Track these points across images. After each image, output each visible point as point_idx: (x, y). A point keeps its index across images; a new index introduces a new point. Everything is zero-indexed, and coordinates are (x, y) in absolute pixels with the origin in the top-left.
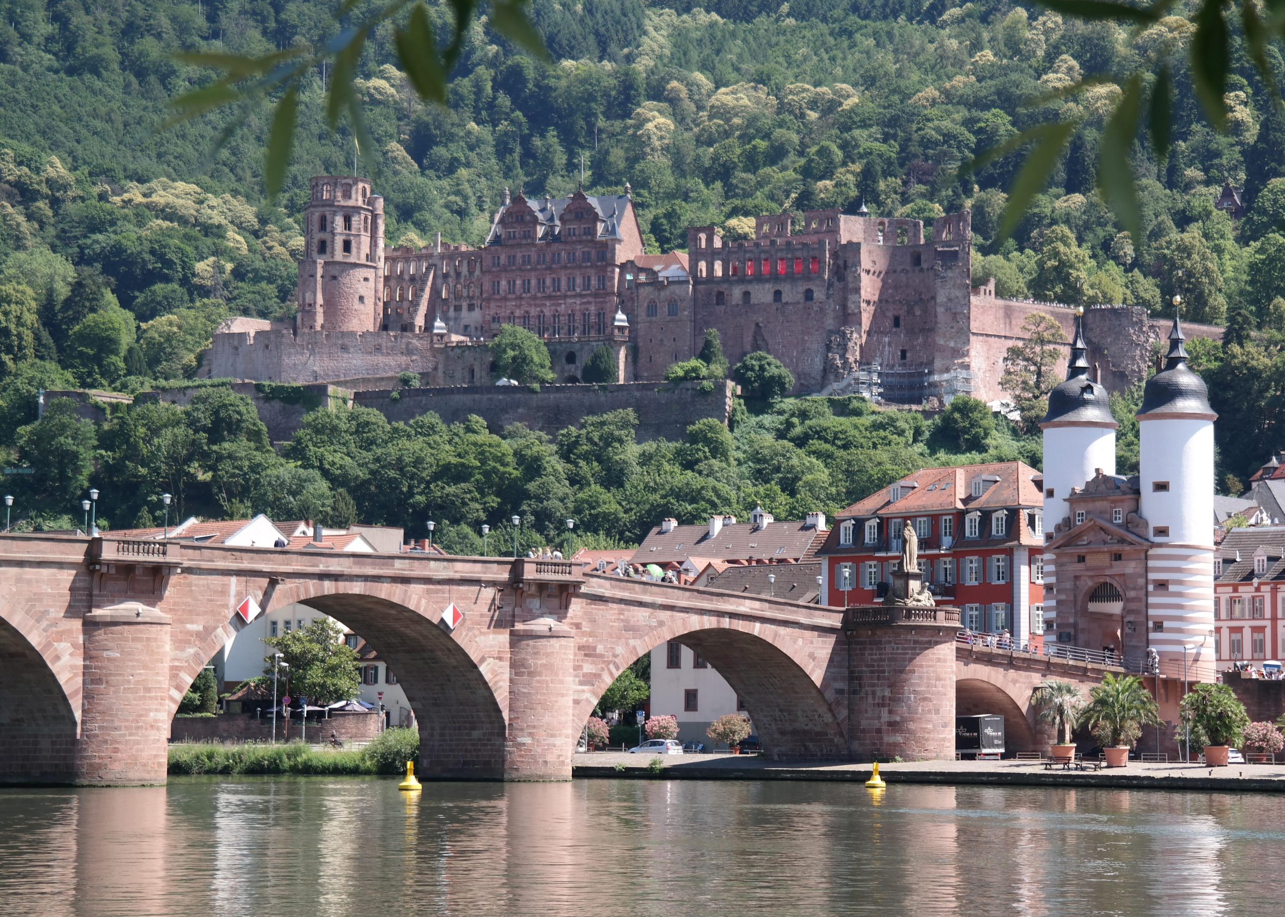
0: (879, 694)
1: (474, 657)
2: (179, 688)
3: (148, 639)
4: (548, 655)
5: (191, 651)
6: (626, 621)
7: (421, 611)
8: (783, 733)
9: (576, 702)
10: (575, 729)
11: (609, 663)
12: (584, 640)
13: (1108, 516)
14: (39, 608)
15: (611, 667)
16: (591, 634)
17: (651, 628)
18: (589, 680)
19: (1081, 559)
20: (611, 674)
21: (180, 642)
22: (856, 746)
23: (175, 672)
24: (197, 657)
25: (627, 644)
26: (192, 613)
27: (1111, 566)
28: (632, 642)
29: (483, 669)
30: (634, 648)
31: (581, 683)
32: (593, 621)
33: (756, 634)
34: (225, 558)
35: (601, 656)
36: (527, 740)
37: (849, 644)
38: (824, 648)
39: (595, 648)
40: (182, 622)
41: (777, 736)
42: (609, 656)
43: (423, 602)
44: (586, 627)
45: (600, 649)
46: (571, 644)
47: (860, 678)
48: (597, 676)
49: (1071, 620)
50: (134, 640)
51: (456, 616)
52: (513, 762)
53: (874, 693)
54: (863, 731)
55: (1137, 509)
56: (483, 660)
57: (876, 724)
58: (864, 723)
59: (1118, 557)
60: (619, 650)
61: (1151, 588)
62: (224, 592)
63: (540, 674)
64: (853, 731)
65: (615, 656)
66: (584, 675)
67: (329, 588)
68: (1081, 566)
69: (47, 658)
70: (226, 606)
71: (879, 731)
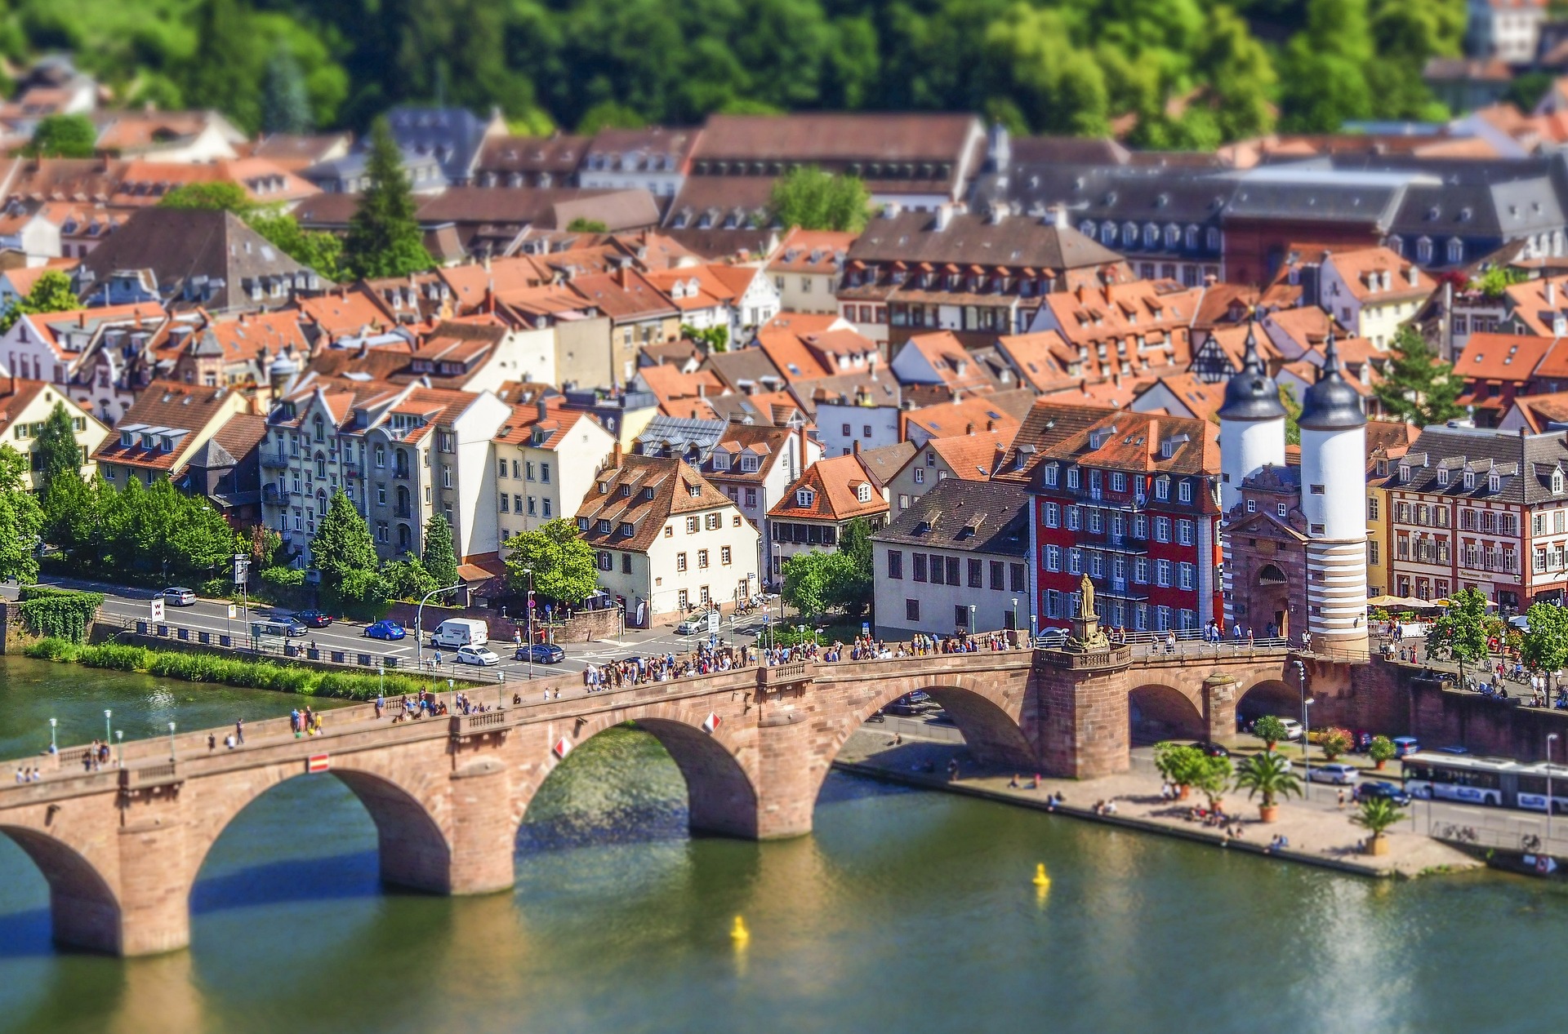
0: (1062, 722)
1: (731, 749)
2: (517, 813)
3: (495, 785)
4: (788, 739)
5: (524, 785)
6: (850, 697)
7: (689, 722)
8: (986, 743)
9: (813, 769)
10: (813, 790)
11: (837, 733)
12: (816, 719)
13: (1274, 509)
14: (420, 774)
15: (840, 736)
16: (822, 713)
17: (871, 699)
18: (822, 750)
19: (1252, 542)
20: (839, 741)
21: (517, 780)
22: (1046, 763)
23: (514, 802)
24: (528, 789)
25: (852, 715)
26: (522, 757)
27: (1277, 554)
28: (856, 713)
29: (739, 757)
30: (858, 717)
31: (816, 753)
32: (823, 702)
33: (958, 685)
34: (543, 711)
35: (830, 729)
36: (774, 807)
37: (1038, 678)
38: (1018, 687)
39: (825, 724)
40: (516, 764)
41: (980, 745)
42: (837, 727)
43: (690, 714)
44: (818, 709)
45: (830, 723)
46: (806, 726)
47: (1047, 708)
48: (829, 745)
49: (1245, 595)
50: (487, 787)
51: (716, 721)
52: (765, 826)
53: (1059, 722)
54: (1051, 751)
55: (1298, 506)
56: (738, 750)
57: (1061, 747)
58: (1052, 745)
59: (1282, 546)
60: (846, 721)
61: (1310, 577)
62: (544, 737)
63: (782, 755)
64: (1044, 751)
65: (842, 727)
66: (819, 746)
67: (619, 717)
68: (1252, 549)
69: (428, 808)
70: (546, 747)
71: (1063, 753)
